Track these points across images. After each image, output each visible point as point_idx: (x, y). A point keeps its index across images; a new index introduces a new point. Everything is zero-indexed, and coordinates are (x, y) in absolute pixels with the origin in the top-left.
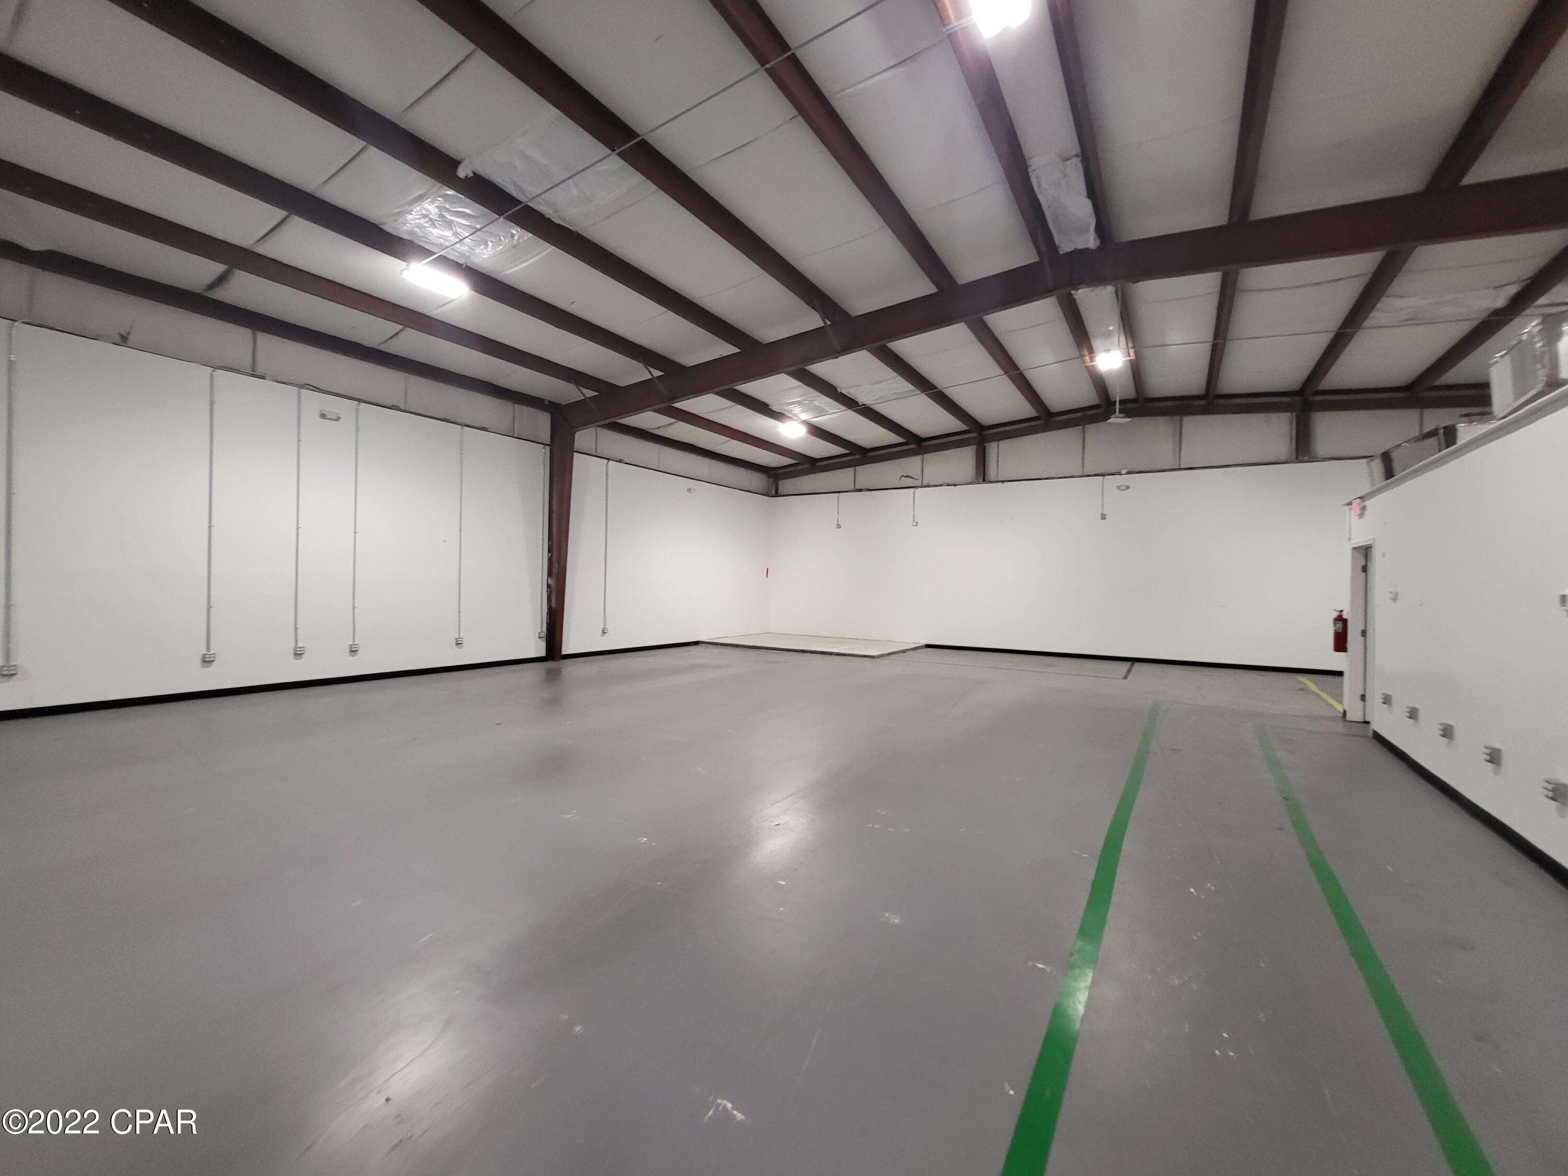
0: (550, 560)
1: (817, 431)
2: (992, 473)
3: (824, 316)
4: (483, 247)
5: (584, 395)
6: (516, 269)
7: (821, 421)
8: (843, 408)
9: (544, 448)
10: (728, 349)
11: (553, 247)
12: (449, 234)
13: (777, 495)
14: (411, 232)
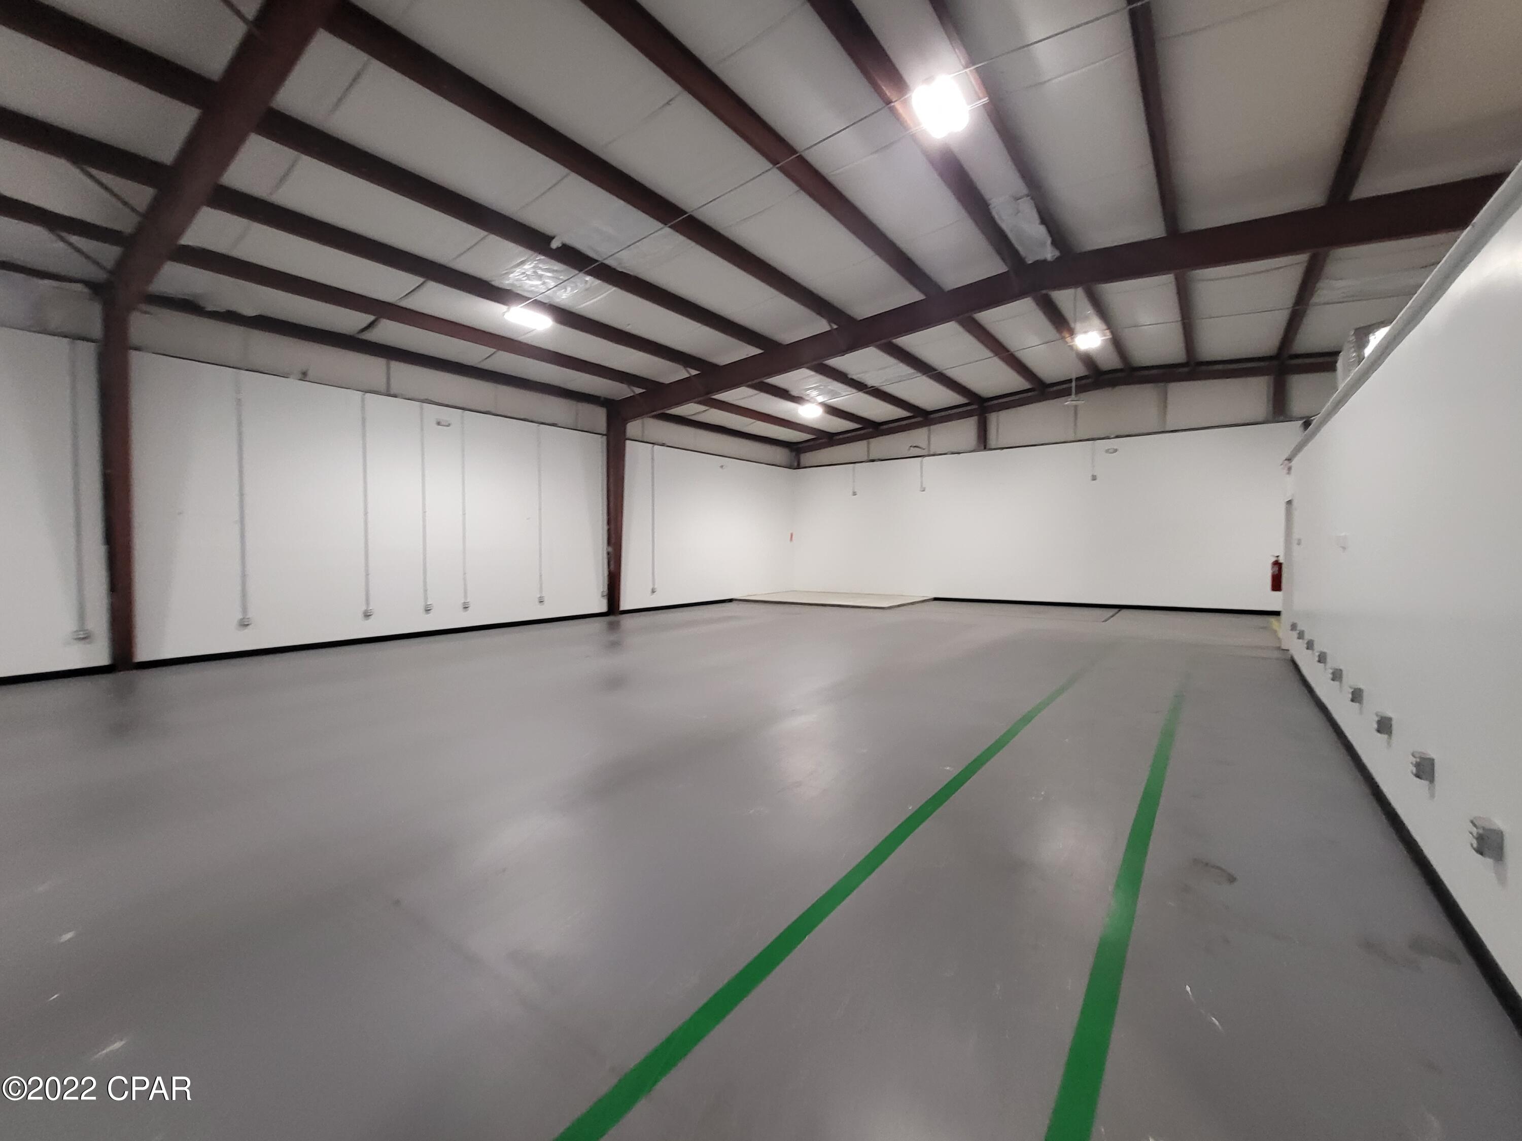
0: (609, 530)
1: (833, 411)
2: (992, 441)
3: (830, 321)
4: (564, 290)
5: (633, 392)
6: (588, 303)
7: (835, 401)
8: (854, 391)
9: (601, 438)
10: (754, 351)
11: (614, 288)
12: (539, 283)
13: (799, 467)
14: (512, 285)
